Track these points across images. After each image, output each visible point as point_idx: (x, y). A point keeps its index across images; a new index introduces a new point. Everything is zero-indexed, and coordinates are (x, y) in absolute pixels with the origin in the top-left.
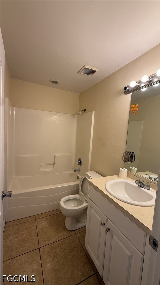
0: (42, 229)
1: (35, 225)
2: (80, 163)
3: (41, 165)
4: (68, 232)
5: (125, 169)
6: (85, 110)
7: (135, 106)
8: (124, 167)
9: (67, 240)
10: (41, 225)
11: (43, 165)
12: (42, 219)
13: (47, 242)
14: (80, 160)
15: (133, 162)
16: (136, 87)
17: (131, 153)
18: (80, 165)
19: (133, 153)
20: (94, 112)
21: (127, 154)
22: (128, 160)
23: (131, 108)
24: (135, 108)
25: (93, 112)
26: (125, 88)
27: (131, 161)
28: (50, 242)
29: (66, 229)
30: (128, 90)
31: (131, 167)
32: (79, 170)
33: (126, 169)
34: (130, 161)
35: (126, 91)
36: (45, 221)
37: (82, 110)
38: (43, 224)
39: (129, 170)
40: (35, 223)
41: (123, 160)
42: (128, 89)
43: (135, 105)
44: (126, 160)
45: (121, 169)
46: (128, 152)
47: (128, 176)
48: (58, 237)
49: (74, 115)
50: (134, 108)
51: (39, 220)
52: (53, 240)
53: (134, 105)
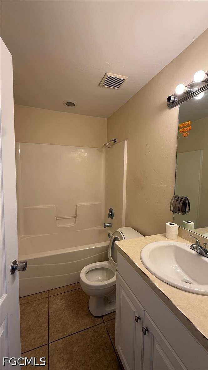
0: (56, 313)
1: (47, 305)
2: (111, 216)
3: (59, 219)
4: (93, 318)
5: (174, 225)
6: (115, 141)
7: (186, 124)
8: (173, 221)
9: (90, 331)
10: (55, 306)
11: (61, 219)
12: (57, 297)
13: (61, 335)
14: (111, 211)
15: (186, 213)
16: (185, 93)
17: (183, 199)
18: (112, 218)
19: (186, 198)
20: (127, 141)
21: (177, 200)
22: (179, 210)
23: (179, 128)
24: (186, 127)
25: (125, 141)
26: (169, 98)
27: (184, 211)
28: (66, 333)
29: (89, 314)
30: (174, 101)
31: (184, 221)
32: (110, 225)
33: (176, 225)
34: (182, 211)
35: (171, 103)
36: (61, 299)
37: (111, 141)
38: (58, 304)
39: (182, 226)
40: (48, 303)
41: (171, 210)
42: (173, 99)
43: (186, 122)
44: (176, 210)
45: (168, 224)
46: (179, 198)
47: (179, 235)
48: (78, 326)
49: (100, 150)
50: (184, 127)
51: (52, 299)
52: (70, 331)
53: (184, 123)
